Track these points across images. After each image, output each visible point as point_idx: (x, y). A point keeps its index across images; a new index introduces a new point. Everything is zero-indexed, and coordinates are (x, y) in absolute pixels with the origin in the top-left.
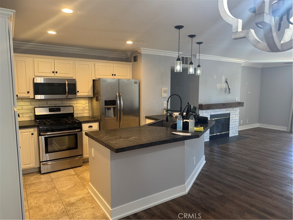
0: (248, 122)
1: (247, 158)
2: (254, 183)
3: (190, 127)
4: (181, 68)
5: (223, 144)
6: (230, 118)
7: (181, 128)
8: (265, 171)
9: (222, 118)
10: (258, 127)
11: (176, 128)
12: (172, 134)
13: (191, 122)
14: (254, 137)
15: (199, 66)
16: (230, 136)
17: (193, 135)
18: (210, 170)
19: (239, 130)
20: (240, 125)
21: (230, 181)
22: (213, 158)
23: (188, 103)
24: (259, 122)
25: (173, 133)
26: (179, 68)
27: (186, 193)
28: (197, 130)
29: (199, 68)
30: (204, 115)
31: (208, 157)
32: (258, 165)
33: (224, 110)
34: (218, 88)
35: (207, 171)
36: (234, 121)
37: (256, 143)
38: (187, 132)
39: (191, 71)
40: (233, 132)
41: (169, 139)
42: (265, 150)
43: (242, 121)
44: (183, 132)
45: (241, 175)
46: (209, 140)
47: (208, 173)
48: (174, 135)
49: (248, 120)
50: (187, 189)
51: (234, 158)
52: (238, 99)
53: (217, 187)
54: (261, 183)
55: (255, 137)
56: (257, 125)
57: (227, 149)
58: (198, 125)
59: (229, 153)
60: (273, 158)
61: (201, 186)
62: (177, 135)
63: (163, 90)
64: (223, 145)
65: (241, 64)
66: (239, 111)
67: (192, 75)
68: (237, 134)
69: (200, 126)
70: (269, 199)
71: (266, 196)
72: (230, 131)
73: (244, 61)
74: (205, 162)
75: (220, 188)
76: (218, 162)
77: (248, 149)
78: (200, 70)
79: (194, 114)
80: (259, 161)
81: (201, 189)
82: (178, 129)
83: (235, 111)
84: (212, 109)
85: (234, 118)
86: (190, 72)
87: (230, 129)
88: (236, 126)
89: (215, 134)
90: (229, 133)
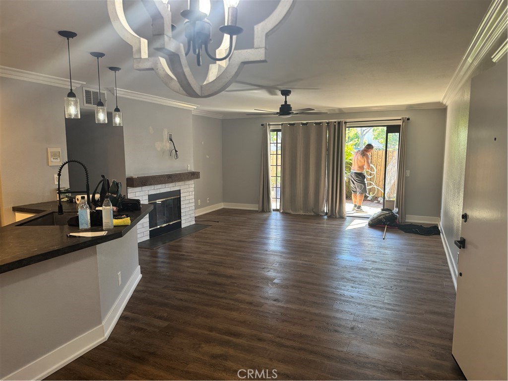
0: (208, 201)
1: (206, 257)
2: (215, 293)
3: (105, 220)
4: (77, 111)
5: (171, 241)
6: (180, 197)
7: (87, 224)
8: (230, 272)
9: (168, 198)
10: (224, 209)
11: (78, 225)
12: (68, 237)
13: (107, 211)
14: (217, 223)
15: (117, 110)
16: (183, 226)
17: (111, 233)
18: (150, 289)
19: (196, 215)
20: (197, 207)
21: (181, 300)
22: (156, 267)
23: (103, 176)
24: (224, 201)
25: (71, 234)
26: (73, 111)
27: (106, 338)
28: (120, 224)
29: (117, 113)
30: (137, 195)
31: (147, 267)
32: (221, 266)
33: (171, 185)
34: (159, 149)
35: (144, 292)
36: (188, 202)
37: (220, 232)
38: (100, 229)
39: (102, 117)
40: (187, 220)
41: (61, 248)
42: (231, 240)
43: (199, 200)
44: (92, 231)
45: (197, 285)
46: (149, 238)
47: (146, 294)
48: (74, 239)
49: (208, 199)
50: (106, 332)
51: (188, 260)
52: (191, 168)
53: (160, 314)
54: (225, 292)
55: (219, 223)
56: (221, 206)
57: (177, 248)
58: (121, 214)
59: (181, 253)
60: (240, 251)
61: (133, 320)
62: (79, 237)
63: (51, 152)
64: (172, 243)
65: (191, 110)
66: (193, 186)
67: (104, 124)
68: (194, 223)
69: (126, 215)
70: (234, 313)
71: (231, 309)
72: (182, 219)
73: (195, 107)
74: (140, 276)
75: (165, 315)
76: (163, 273)
77: (207, 243)
78: (119, 117)
79: (116, 196)
80: (223, 259)
81: (133, 324)
82: (81, 227)
83: (187, 186)
84: (151, 184)
85: (187, 198)
86: (99, 120)
87: (182, 215)
88: (191, 209)
89: (158, 227)
90: (181, 222)
